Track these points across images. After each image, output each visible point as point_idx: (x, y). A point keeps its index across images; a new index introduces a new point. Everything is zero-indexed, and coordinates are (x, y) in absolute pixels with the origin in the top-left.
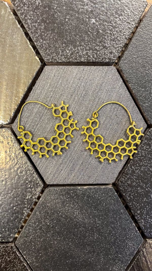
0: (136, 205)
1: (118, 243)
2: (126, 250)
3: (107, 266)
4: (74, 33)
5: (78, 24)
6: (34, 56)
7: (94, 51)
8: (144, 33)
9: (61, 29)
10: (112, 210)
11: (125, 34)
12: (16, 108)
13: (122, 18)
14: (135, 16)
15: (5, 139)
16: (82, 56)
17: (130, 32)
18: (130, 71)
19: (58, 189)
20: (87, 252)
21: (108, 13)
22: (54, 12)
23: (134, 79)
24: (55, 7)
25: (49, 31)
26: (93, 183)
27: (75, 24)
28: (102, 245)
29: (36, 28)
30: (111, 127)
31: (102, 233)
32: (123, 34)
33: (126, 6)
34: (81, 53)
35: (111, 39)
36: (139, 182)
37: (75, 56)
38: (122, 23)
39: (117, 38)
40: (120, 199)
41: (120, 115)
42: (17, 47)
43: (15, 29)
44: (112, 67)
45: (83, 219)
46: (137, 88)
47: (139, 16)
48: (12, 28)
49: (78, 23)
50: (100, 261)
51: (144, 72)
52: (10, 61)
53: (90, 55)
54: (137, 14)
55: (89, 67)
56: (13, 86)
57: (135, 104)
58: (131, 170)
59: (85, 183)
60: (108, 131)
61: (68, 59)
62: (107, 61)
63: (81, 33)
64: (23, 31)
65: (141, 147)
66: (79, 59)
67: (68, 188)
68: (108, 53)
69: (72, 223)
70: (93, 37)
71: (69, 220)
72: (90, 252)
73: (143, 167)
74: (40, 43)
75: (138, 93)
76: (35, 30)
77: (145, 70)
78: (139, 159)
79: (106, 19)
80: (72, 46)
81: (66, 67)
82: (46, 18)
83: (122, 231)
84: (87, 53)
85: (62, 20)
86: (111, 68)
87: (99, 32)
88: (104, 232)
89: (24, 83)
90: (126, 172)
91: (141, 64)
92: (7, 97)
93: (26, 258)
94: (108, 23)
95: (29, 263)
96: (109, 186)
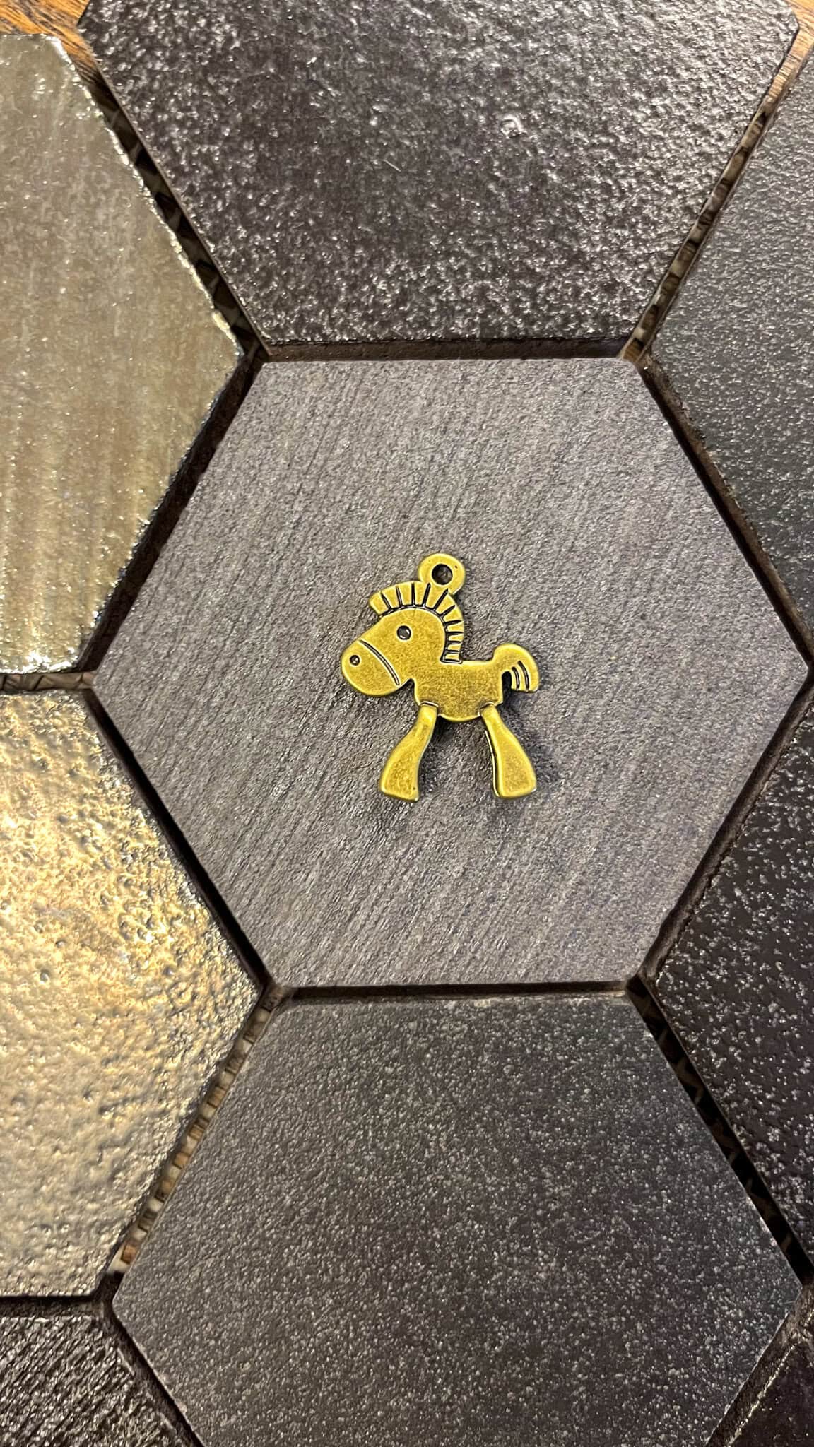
0: (761, 1097)
1: (663, 1303)
2: (708, 1340)
3: (606, 1427)
4: (413, 191)
5: (432, 143)
6: (202, 313)
7: (522, 282)
8: (785, 177)
9: (346, 169)
10: (628, 1122)
11: (681, 186)
12: (114, 584)
13: (665, 106)
14: (732, 95)
15: (55, 747)
16: (458, 308)
17: (708, 175)
18: (711, 380)
19: (340, 1014)
20: (497, 1355)
21: (591, 78)
22: (310, 81)
23: (737, 422)
24: (314, 60)
25: (281, 185)
26: (527, 981)
27: (420, 142)
28: (576, 1314)
29: (213, 166)
30: (617, 678)
31: (574, 1246)
32: (670, 187)
33: (687, 43)
34: (448, 294)
35: (607, 217)
36: (774, 974)
37: (420, 309)
38: (664, 130)
39: (638, 210)
40: (668, 1065)
41: (662, 617)
42: (116, 267)
43: (104, 174)
44: (619, 361)
45: (471, 1175)
46: (752, 469)
47: (754, 93)
48: (90, 169)
49: (432, 137)
50: (569, 1402)
51: (785, 384)
52: (81, 340)
53: (498, 300)
54: (742, 85)
55: (494, 366)
56: (94, 471)
57: (740, 554)
58: (729, 906)
59: (484, 979)
60: (602, 702)
61: (384, 324)
62: (591, 330)
63: (449, 188)
64: (146, 184)
65: (780, 784)
66: (439, 325)
67: (388, 1005)
68: (592, 287)
69: (414, 1194)
70: (512, 207)
71: (398, 1180)
72: (511, 1353)
73: (793, 891)
74: (235, 241)
75: (756, 496)
76: (208, 176)
77: (795, 374)
78: (767, 846)
79: (579, 112)
80: (401, 257)
81: (374, 367)
82: (264, 118)
83: (685, 1238)
84: (483, 291)
85: (350, 124)
86: (610, 364)
87: (544, 179)
88: (589, 1244)
89: (155, 455)
90: (703, 918)
91: (774, 341)
92: (67, 529)
93: (170, 1387)
94: (592, 133)
95: (183, 1409)
96: (612, 994)
